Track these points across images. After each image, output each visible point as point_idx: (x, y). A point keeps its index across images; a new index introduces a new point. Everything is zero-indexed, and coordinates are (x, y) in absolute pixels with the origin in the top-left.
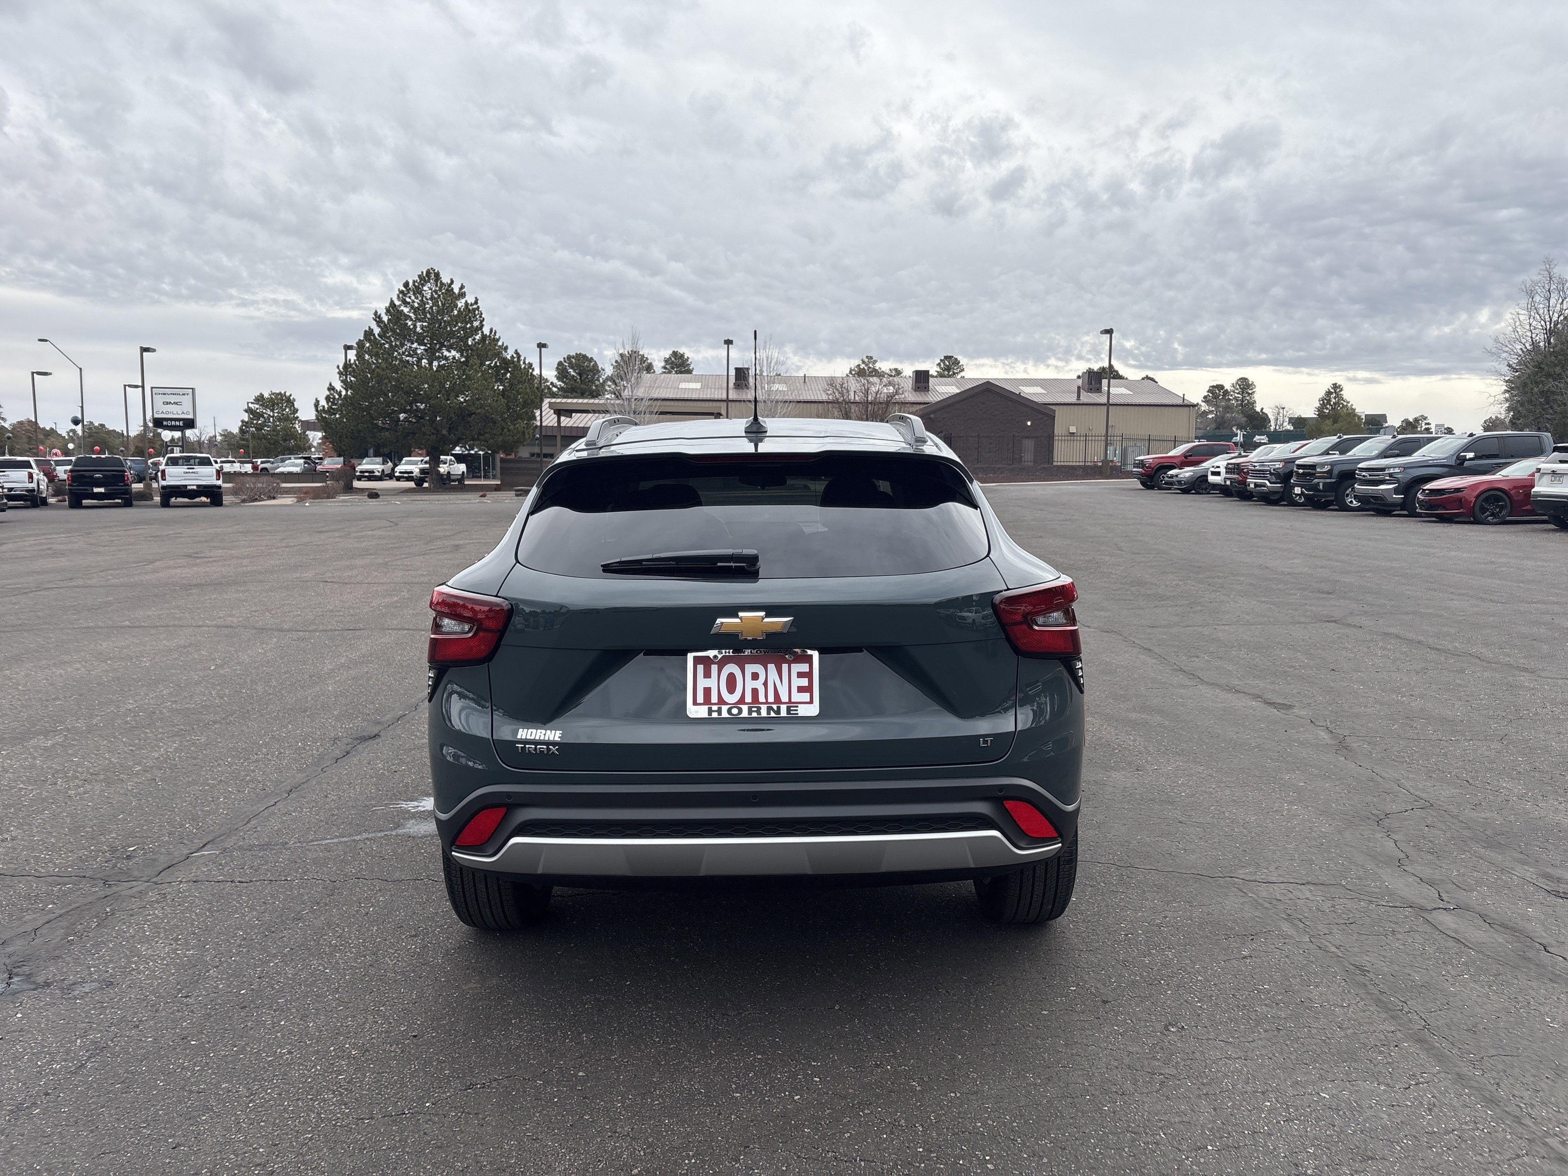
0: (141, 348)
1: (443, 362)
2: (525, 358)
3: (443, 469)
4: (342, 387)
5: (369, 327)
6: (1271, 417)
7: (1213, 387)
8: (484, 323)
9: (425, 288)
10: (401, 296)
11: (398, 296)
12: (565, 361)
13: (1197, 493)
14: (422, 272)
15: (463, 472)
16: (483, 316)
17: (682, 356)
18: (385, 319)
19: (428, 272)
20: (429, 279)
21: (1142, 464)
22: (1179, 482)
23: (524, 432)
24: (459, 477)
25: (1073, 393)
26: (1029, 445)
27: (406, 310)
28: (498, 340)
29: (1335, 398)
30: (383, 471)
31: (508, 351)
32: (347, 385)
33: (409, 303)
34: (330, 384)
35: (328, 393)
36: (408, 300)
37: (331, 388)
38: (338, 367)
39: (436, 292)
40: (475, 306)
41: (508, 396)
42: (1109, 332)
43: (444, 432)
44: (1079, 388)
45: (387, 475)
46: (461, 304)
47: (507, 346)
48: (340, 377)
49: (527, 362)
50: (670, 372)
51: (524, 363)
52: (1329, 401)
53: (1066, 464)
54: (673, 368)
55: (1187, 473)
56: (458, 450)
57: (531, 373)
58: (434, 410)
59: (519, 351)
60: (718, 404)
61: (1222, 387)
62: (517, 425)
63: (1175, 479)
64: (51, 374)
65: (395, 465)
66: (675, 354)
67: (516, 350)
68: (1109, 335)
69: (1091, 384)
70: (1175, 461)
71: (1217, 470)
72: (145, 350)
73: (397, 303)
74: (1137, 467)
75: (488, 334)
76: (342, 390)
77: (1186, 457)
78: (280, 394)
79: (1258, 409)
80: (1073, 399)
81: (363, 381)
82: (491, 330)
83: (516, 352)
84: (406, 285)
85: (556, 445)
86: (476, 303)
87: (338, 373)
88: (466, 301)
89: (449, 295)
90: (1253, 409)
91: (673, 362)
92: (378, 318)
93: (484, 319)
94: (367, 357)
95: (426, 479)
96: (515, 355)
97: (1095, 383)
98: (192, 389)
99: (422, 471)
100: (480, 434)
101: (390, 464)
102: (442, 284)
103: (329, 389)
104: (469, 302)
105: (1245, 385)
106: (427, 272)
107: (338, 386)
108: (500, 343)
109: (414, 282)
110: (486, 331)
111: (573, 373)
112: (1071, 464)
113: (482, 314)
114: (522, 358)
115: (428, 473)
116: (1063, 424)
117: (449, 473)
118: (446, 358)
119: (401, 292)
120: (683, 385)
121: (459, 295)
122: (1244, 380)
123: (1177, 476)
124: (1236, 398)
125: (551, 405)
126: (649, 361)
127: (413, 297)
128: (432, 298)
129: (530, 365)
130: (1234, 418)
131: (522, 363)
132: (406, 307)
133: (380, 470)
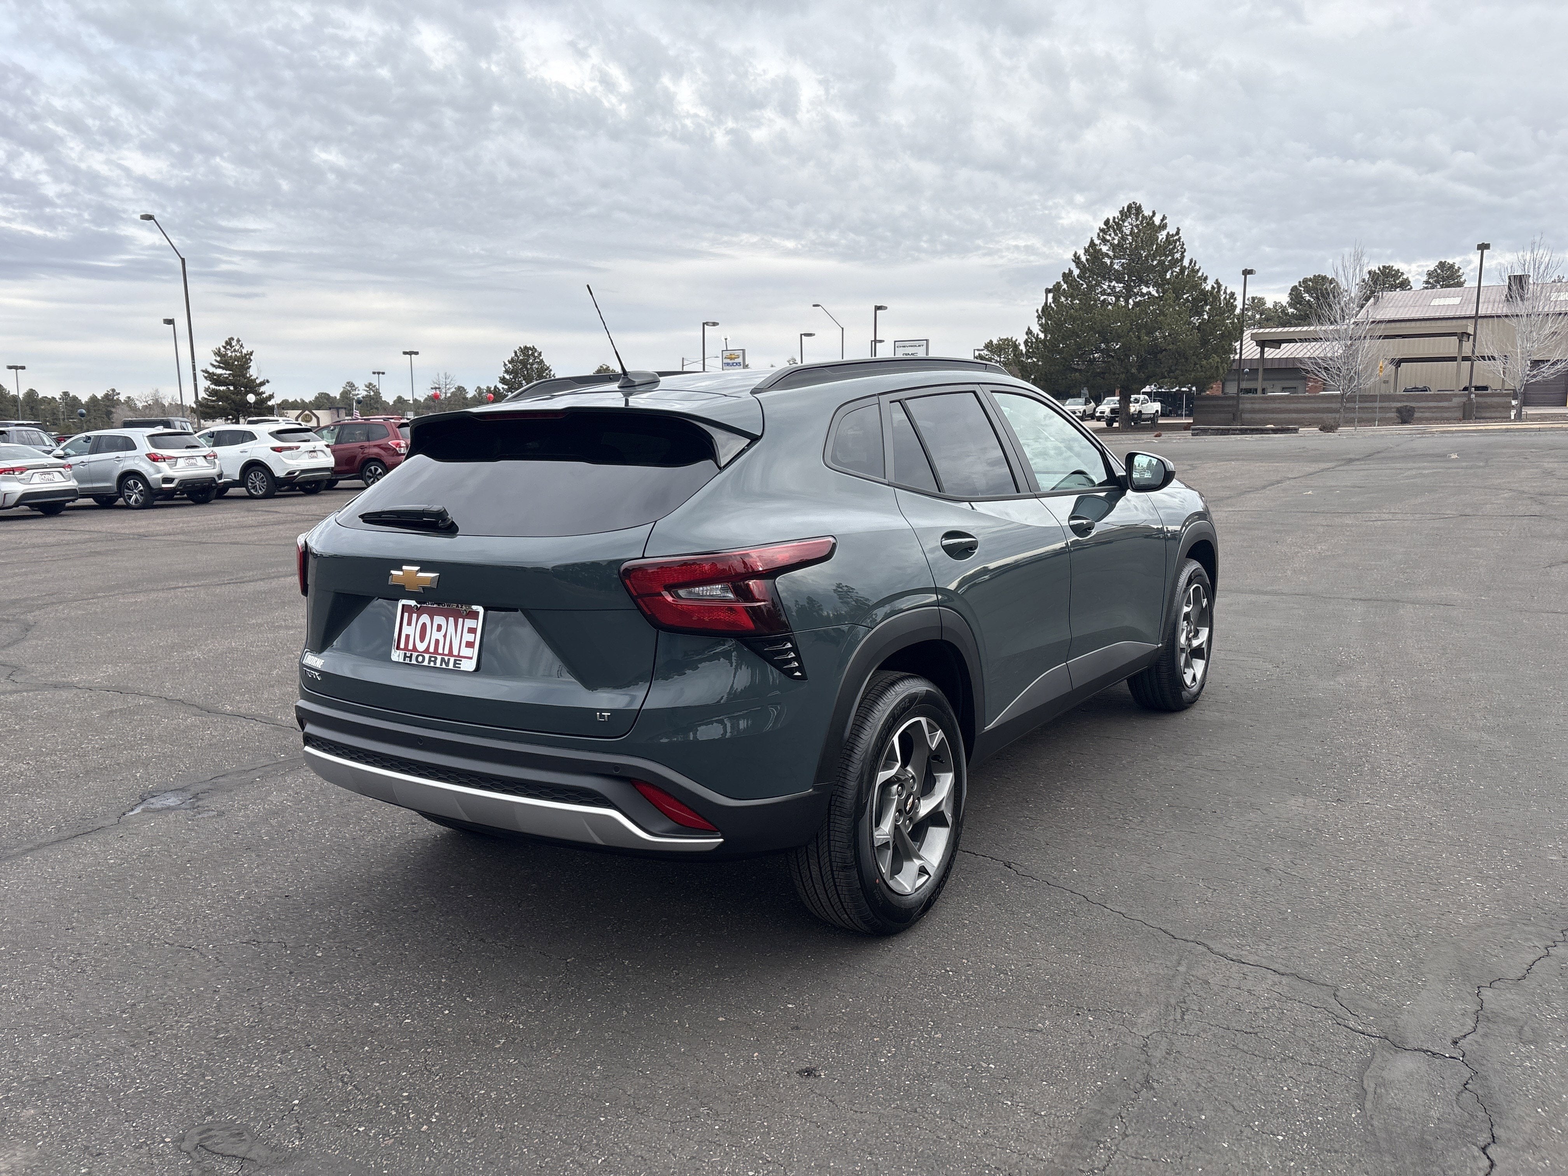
0: (876, 306)
1: (1139, 298)
2: (1226, 288)
3: (1133, 408)
4: (1040, 330)
5: (1070, 269)
8: (1185, 254)
9: (1126, 224)
10: (1101, 234)
11: (1099, 235)
12: (1300, 286)
14: (1123, 208)
15: (1157, 411)
16: (1185, 247)
17: (1452, 266)
18: (1083, 259)
19: (1130, 207)
20: (1130, 213)
23: (1217, 367)
24: (1152, 416)
27: (1105, 249)
28: (1198, 271)
30: (1085, 411)
31: (1208, 281)
32: (1045, 328)
33: (1108, 241)
34: (1029, 329)
35: (1026, 337)
36: (1108, 237)
37: (1029, 332)
38: (1037, 311)
39: (1137, 226)
40: (1177, 237)
41: (1203, 330)
43: (1133, 370)
45: (1089, 416)
46: (1162, 236)
47: (1207, 276)
48: (1039, 321)
49: (1228, 292)
50: (1433, 287)
51: (1225, 292)
54: (1437, 282)
56: (1147, 389)
57: (1232, 303)
58: (1126, 350)
59: (1219, 281)
60: (1464, 322)
62: (1211, 360)
64: (814, 335)
65: (1097, 406)
66: (1442, 265)
67: (1217, 280)
72: (878, 308)
73: (1097, 242)
75: (1187, 266)
76: (1040, 333)
78: (1007, 339)
81: (1059, 325)
82: (1191, 261)
83: (1217, 282)
84: (1107, 222)
85: (1257, 379)
86: (1178, 233)
87: (1037, 317)
88: (1168, 233)
89: (1150, 228)
91: (1439, 274)
92: (1077, 259)
93: (1185, 250)
94: (1063, 299)
95: (1117, 419)
96: (1215, 286)
98: (926, 340)
99: (1113, 411)
100: (1170, 371)
101: (1093, 404)
102: (1144, 217)
103: (1027, 334)
104: (1171, 233)
106: (1128, 207)
107: (1036, 329)
108: (1200, 274)
109: (1114, 218)
110: (1186, 263)
111: (1308, 298)
113: (1183, 244)
114: (1223, 288)
115: (1117, 413)
117: (1140, 412)
118: (1143, 295)
119: (1102, 230)
120: (1436, 302)
121: (1160, 226)
125: (1253, 337)
126: (1405, 277)
127: (1113, 235)
128: (1132, 233)
129: (1232, 295)
131: (1222, 293)
132: (1105, 245)
133: (1082, 411)
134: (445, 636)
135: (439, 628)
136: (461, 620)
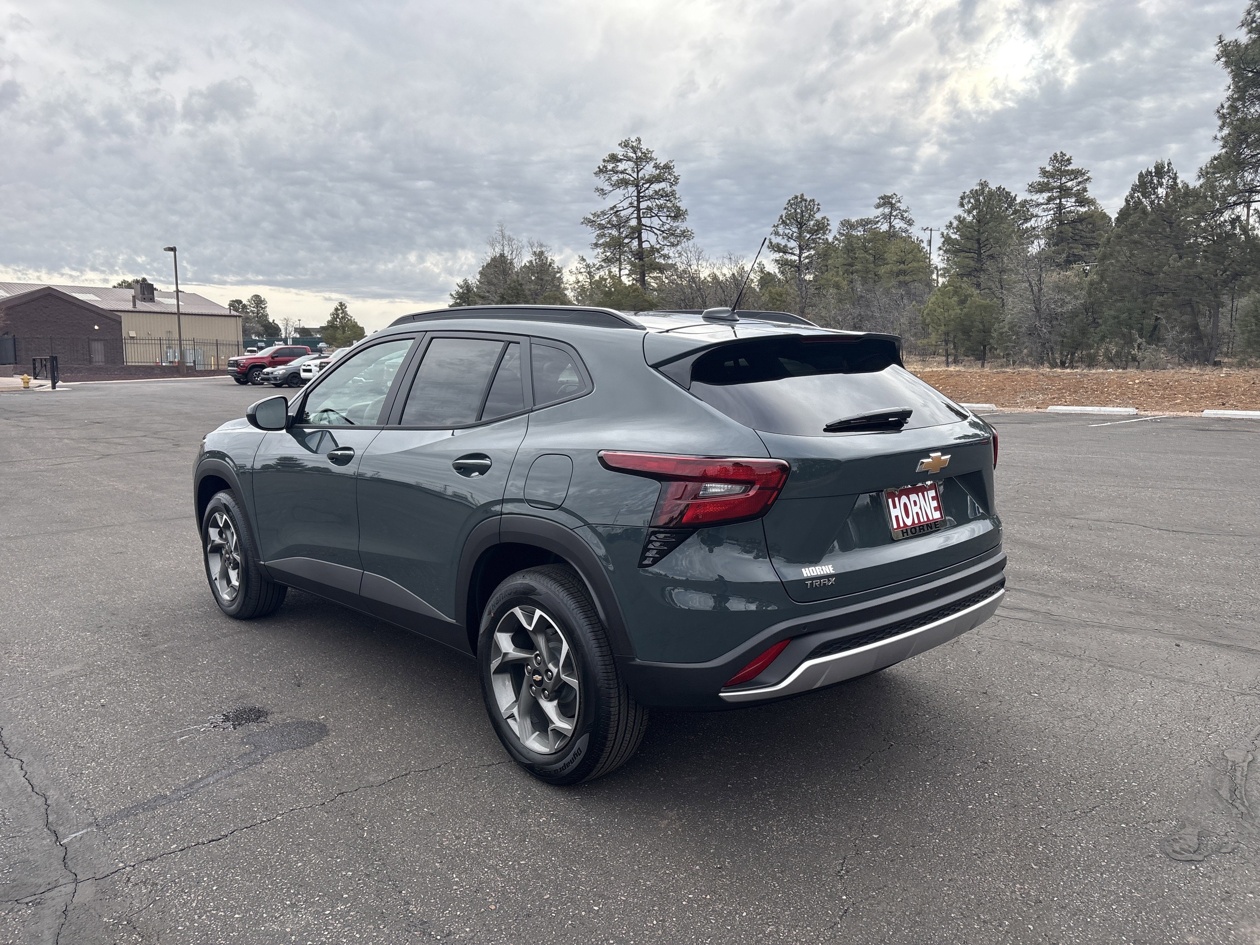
6: (281, 326)
7: (233, 301)
13: (290, 387)
21: (236, 364)
22: (275, 378)
25: (128, 301)
26: (98, 349)
29: (342, 313)
42: (173, 249)
44: (134, 297)
52: (338, 315)
53: (143, 364)
55: (280, 371)
61: (240, 302)
63: (270, 376)
68: (173, 253)
69: (144, 294)
70: (265, 361)
71: (308, 368)
74: (232, 366)
77: (273, 358)
79: (271, 321)
80: (130, 307)
90: (267, 320)
97: (148, 294)
105: (258, 301)
112: (148, 364)
116: (129, 329)
122: (257, 296)
123: (272, 373)
124: (252, 311)
130: (253, 328)
134: (920, 508)
135: (915, 502)
136: (925, 493)
